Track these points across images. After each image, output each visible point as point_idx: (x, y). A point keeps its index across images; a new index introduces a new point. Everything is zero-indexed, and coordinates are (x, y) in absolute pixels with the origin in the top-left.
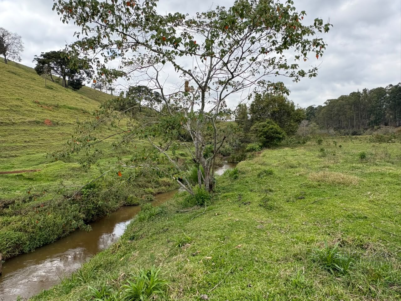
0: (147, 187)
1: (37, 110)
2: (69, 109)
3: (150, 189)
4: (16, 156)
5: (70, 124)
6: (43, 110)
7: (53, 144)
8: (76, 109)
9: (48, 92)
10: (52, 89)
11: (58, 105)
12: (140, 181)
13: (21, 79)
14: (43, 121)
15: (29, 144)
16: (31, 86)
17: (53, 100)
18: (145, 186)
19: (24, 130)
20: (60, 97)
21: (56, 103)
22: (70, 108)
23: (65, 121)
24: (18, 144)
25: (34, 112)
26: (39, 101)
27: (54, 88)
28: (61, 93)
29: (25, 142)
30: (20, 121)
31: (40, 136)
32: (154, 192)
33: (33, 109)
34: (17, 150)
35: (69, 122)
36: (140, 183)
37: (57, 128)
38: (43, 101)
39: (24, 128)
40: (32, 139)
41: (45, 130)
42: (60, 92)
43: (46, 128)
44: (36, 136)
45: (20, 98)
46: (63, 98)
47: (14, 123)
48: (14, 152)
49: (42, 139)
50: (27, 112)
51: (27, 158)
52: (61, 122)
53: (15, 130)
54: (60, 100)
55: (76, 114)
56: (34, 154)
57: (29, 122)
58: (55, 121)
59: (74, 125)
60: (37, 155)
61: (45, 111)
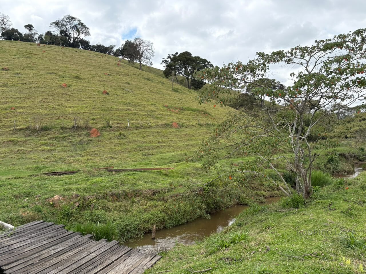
0: (260, 190)
1: (167, 113)
2: (191, 112)
3: (263, 192)
4: (153, 154)
5: (193, 125)
6: (171, 113)
7: (179, 144)
8: (198, 111)
9: (175, 95)
10: (178, 91)
11: (183, 108)
12: (253, 184)
13: (153, 84)
14: (171, 124)
15: (162, 144)
16: (162, 90)
17: (179, 103)
18: (258, 189)
19: (158, 132)
20: (184, 100)
21: (180, 106)
22: (193, 110)
23: (189, 123)
24: (154, 144)
25: (165, 115)
26: (167, 104)
27: (179, 91)
28: (185, 95)
29: (159, 142)
30: (155, 124)
31: (169, 137)
32: (267, 195)
33: (164, 113)
34: (153, 149)
35: (192, 124)
36: (253, 185)
37: (182, 130)
38: (171, 105)
39: (157, 130)
40: (163, 140)
41: (173, 132)
42: (184, 93)
43: (174, 130)
44: (166, 138)
45: (154, 103)
46: (187, 100)
47: (150, 126)
48: (151, 151)
49: (171, 140)
50: (159, 116)
51: (161, 157)
52: (185, 124)
53: (151, 132)
54: (184, 102)
55: (198, 116)
56: (166, 153)
57: (162, 125)
58: (180, 123)
59: (196, 126)
60: (168, 154)
61: (173, 114)
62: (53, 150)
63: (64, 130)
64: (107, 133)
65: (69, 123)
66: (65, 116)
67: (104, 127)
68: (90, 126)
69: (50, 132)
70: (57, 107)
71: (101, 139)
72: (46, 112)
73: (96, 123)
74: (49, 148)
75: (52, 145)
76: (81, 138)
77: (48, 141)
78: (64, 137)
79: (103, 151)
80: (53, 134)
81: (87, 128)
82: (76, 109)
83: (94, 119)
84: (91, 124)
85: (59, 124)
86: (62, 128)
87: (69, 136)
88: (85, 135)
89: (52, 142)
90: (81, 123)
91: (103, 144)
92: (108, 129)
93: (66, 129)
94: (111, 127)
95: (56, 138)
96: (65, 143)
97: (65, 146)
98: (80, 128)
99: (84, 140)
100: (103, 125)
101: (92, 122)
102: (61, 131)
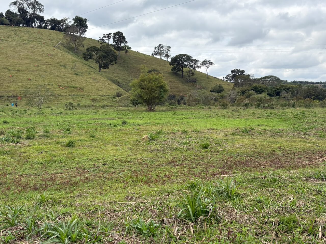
62: (4, 104)
63: (8, 97)
64: (24, 98)
65: (10, 94)
66: (9, 91)
67: (24, 96)
68: (18, 95)
69: (3, 98)
70: (6, 87)
71: (21, 100)
72: (2, 90)
73: (21, 94)
74: (2, 103)
75: (3, 102)
76: (14, 100)
77: (2, 101)
78: (8, 100)
79: (21, 105)
80: (4, 98)
81: (17, 96)
82: (14, 88)
83: (20, 93)
84: (19, 95)
85: (6, 95)
86: (8, 96)
87: (10, 99)
88: (16, 99)
89: (4, 101)
90: (15, 94)
91: (21, 102)
92: (25, 97)
93: (9, 97)
94: (26, 96)
95: (5, 100)
96: (8, 102)
97: (8, 103)
98: (14, 96)
99: (15, 101)
100: (23, 95)
101: (20, 94)
102: (7, 97)
